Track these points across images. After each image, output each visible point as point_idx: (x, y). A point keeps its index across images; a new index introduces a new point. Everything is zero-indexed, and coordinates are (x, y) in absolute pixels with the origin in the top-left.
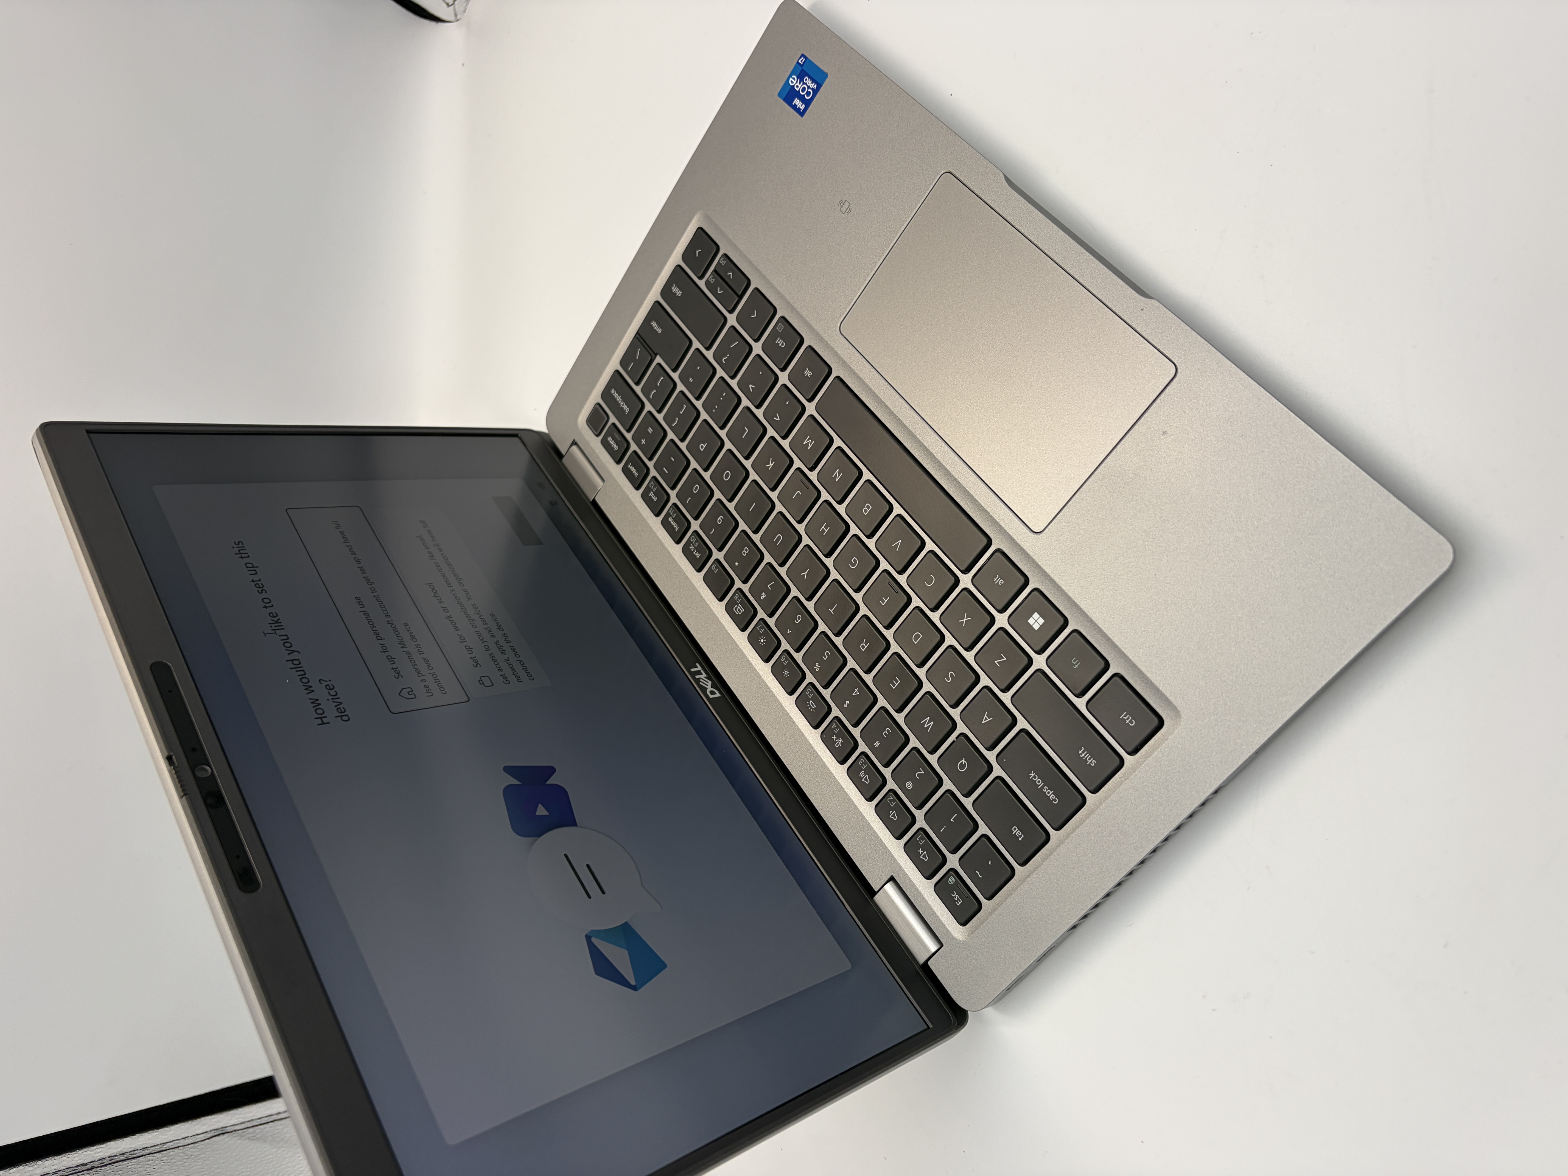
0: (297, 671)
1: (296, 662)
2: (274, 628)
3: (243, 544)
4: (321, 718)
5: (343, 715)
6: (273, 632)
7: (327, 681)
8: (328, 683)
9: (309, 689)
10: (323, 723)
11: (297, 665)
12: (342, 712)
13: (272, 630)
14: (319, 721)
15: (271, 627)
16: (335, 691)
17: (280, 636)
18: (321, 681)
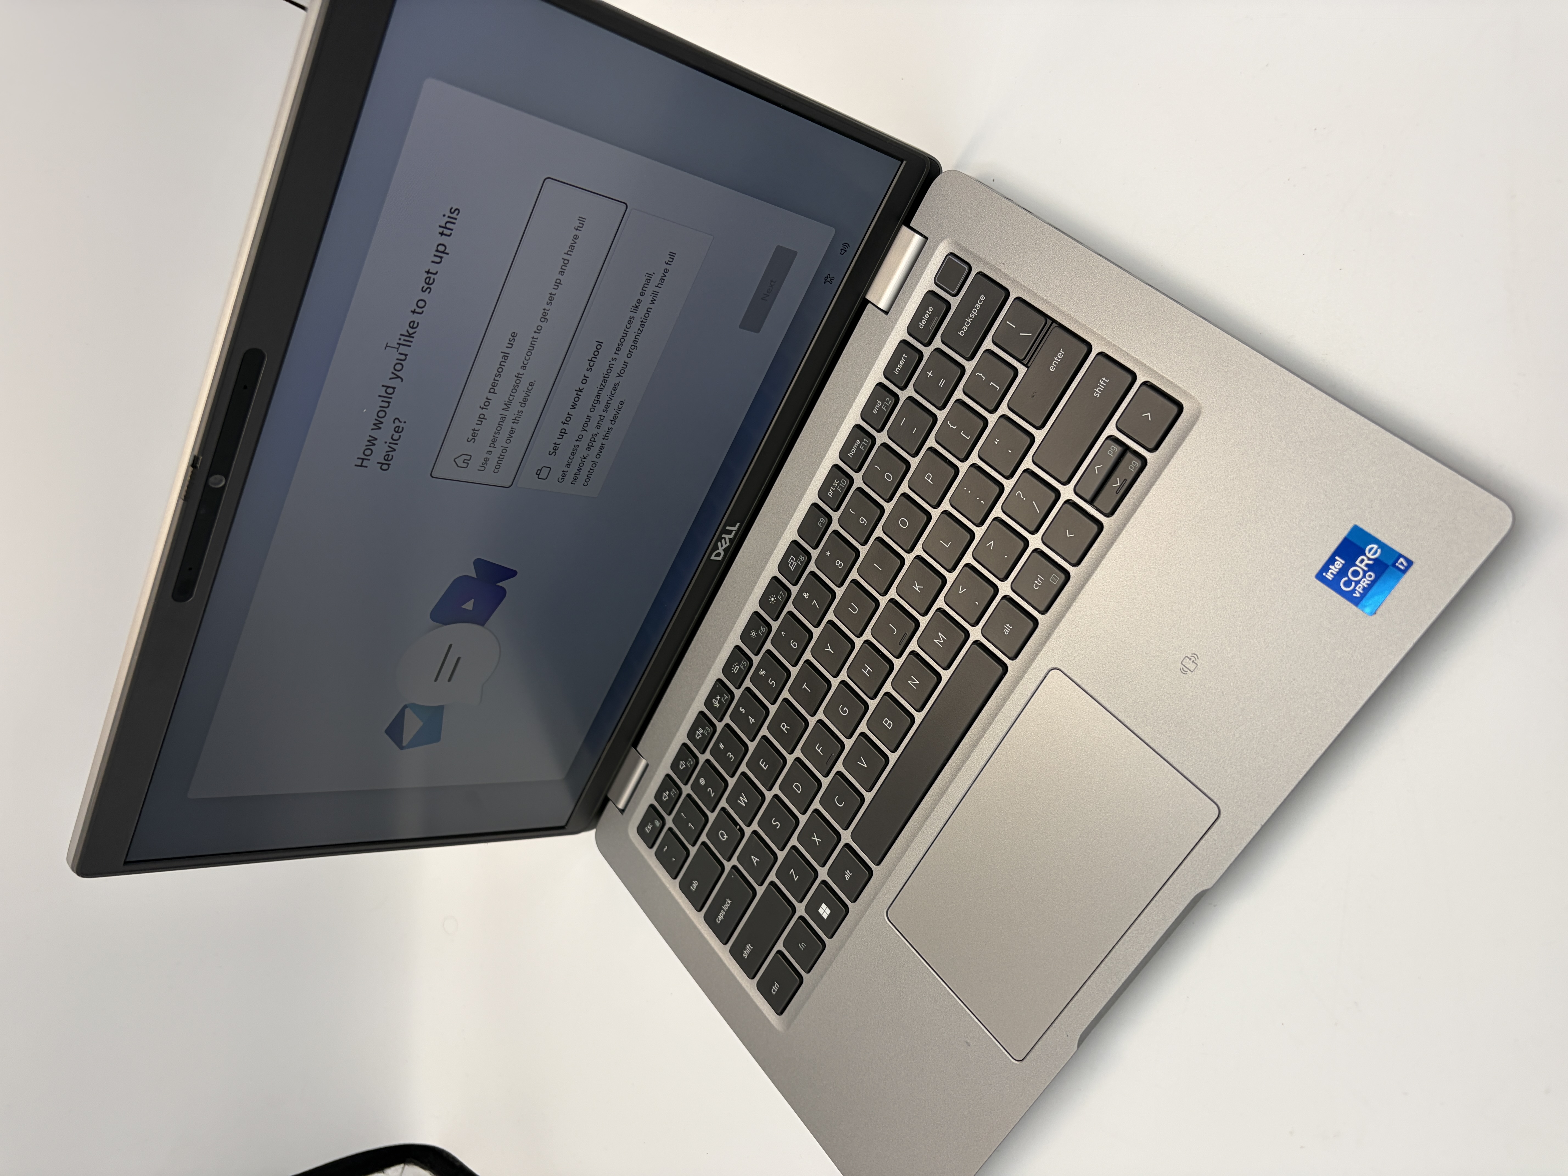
0: (383, 401)
1: (390, 391)
2: (402, 342)
3: (458, 214)
4: (363, 459)
5: (386, 463)
6: (397, 346)
7: (400, 422)
8: (402, 425)
9: (377, 426)
10: (361, 466)
11: (389, 391)
12: (387, 460)
13: (398, 344)
14: (359, 462)
15: (400, 339)
16: (400, 436)
17: (399, 354)
18: (397, 421)
